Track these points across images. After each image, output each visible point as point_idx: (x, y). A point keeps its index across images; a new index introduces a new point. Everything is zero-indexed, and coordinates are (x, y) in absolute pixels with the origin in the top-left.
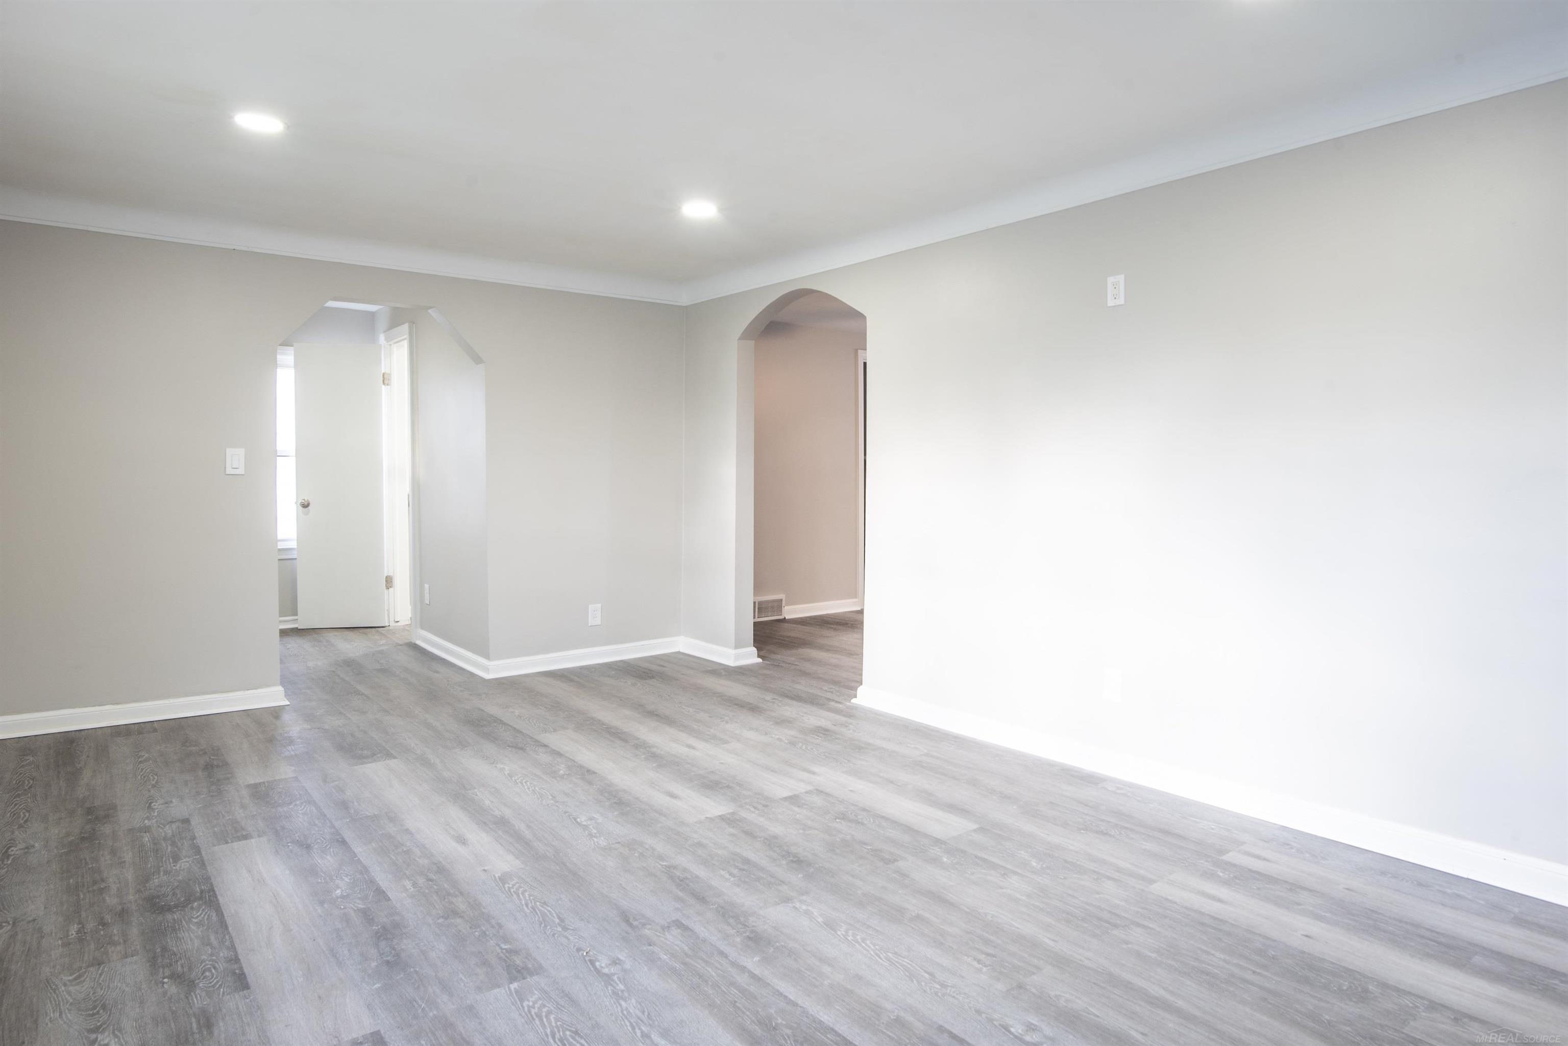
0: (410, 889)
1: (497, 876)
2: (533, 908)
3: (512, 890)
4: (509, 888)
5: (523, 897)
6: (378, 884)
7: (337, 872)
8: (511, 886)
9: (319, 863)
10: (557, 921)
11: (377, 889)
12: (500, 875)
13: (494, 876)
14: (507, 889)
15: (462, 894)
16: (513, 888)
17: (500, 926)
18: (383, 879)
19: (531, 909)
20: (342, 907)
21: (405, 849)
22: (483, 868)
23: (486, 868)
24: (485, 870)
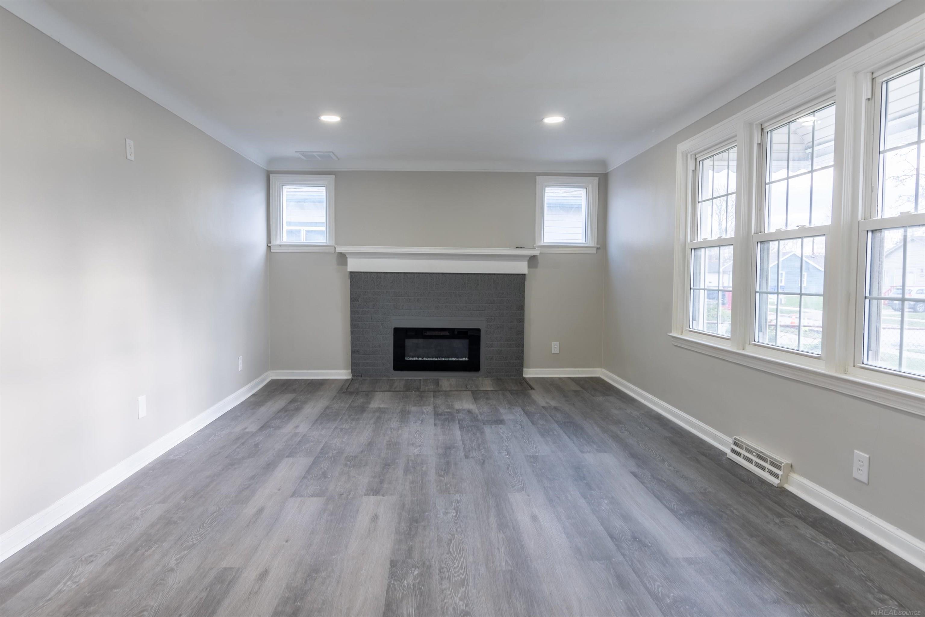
0: (569, 495)
1: (524, 492)
2: (516, 474)
3: (521, 483)
4: (521, 485)
5: (517, 479)
6: (585, 501)
7: (609, 514)
8: (520, 485)
9: (623, 523)
10: (510, 468)
11: (586, 499)
12: (522, 492)
13: (525, 492)
14: (523, 484)
15: (544, 488)
16: (520, 484)
17: (533, 471)
18: (582, 502)
19: (517, 474)
20: (602, 493)
21: (570, 520)
22: (529, 497)
23: (527, 497)
24: (528, 496)
